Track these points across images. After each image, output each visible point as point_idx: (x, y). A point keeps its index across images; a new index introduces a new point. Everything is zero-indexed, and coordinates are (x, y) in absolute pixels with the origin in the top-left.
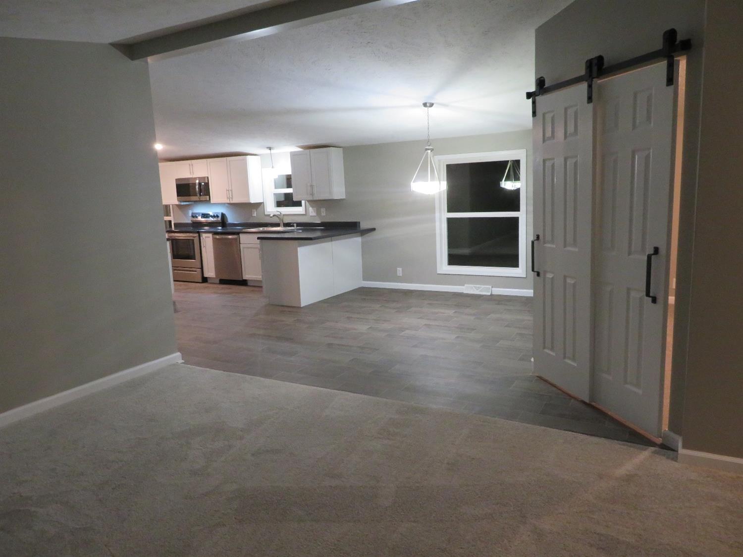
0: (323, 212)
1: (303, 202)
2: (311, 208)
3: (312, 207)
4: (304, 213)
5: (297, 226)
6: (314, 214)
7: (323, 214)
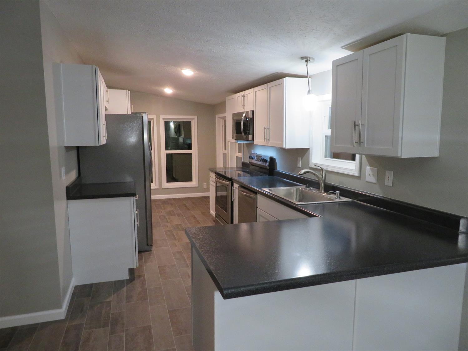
0: (389, 178)
1: (357, 157)
2: (368, 167)
3: (371, 165)
4: (356, 174)
5: (341, 195)
6: (373, 179)
7: (389, 182)
